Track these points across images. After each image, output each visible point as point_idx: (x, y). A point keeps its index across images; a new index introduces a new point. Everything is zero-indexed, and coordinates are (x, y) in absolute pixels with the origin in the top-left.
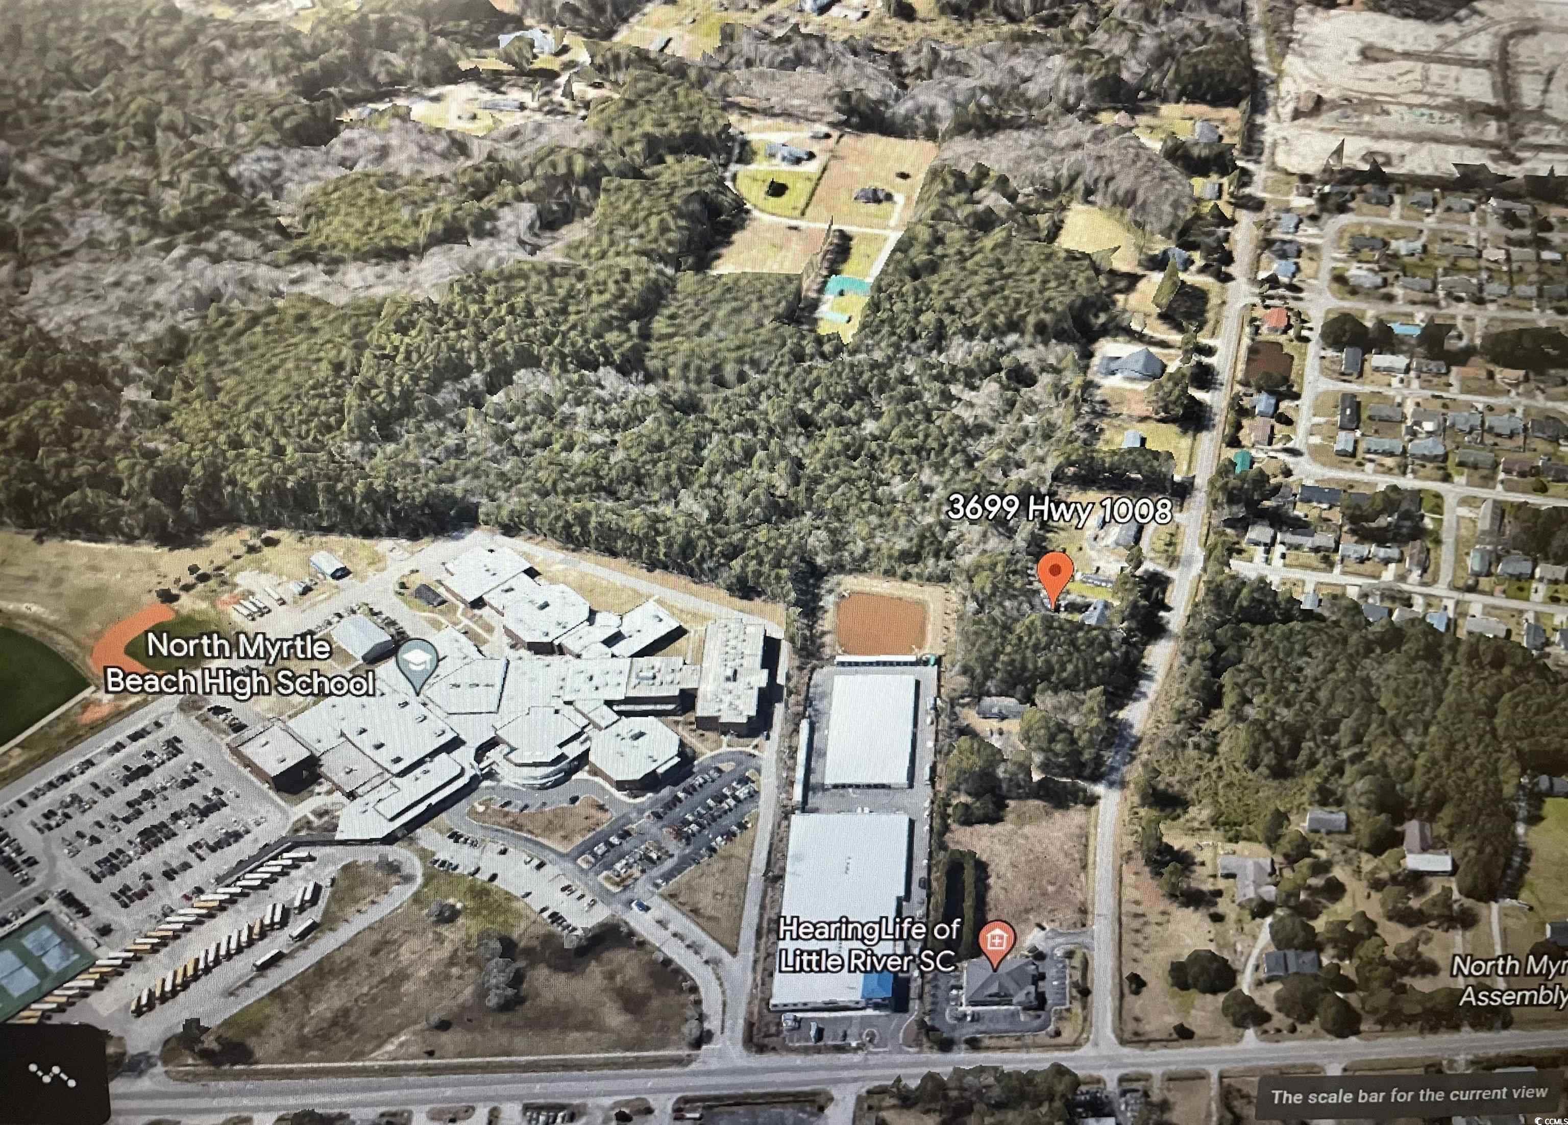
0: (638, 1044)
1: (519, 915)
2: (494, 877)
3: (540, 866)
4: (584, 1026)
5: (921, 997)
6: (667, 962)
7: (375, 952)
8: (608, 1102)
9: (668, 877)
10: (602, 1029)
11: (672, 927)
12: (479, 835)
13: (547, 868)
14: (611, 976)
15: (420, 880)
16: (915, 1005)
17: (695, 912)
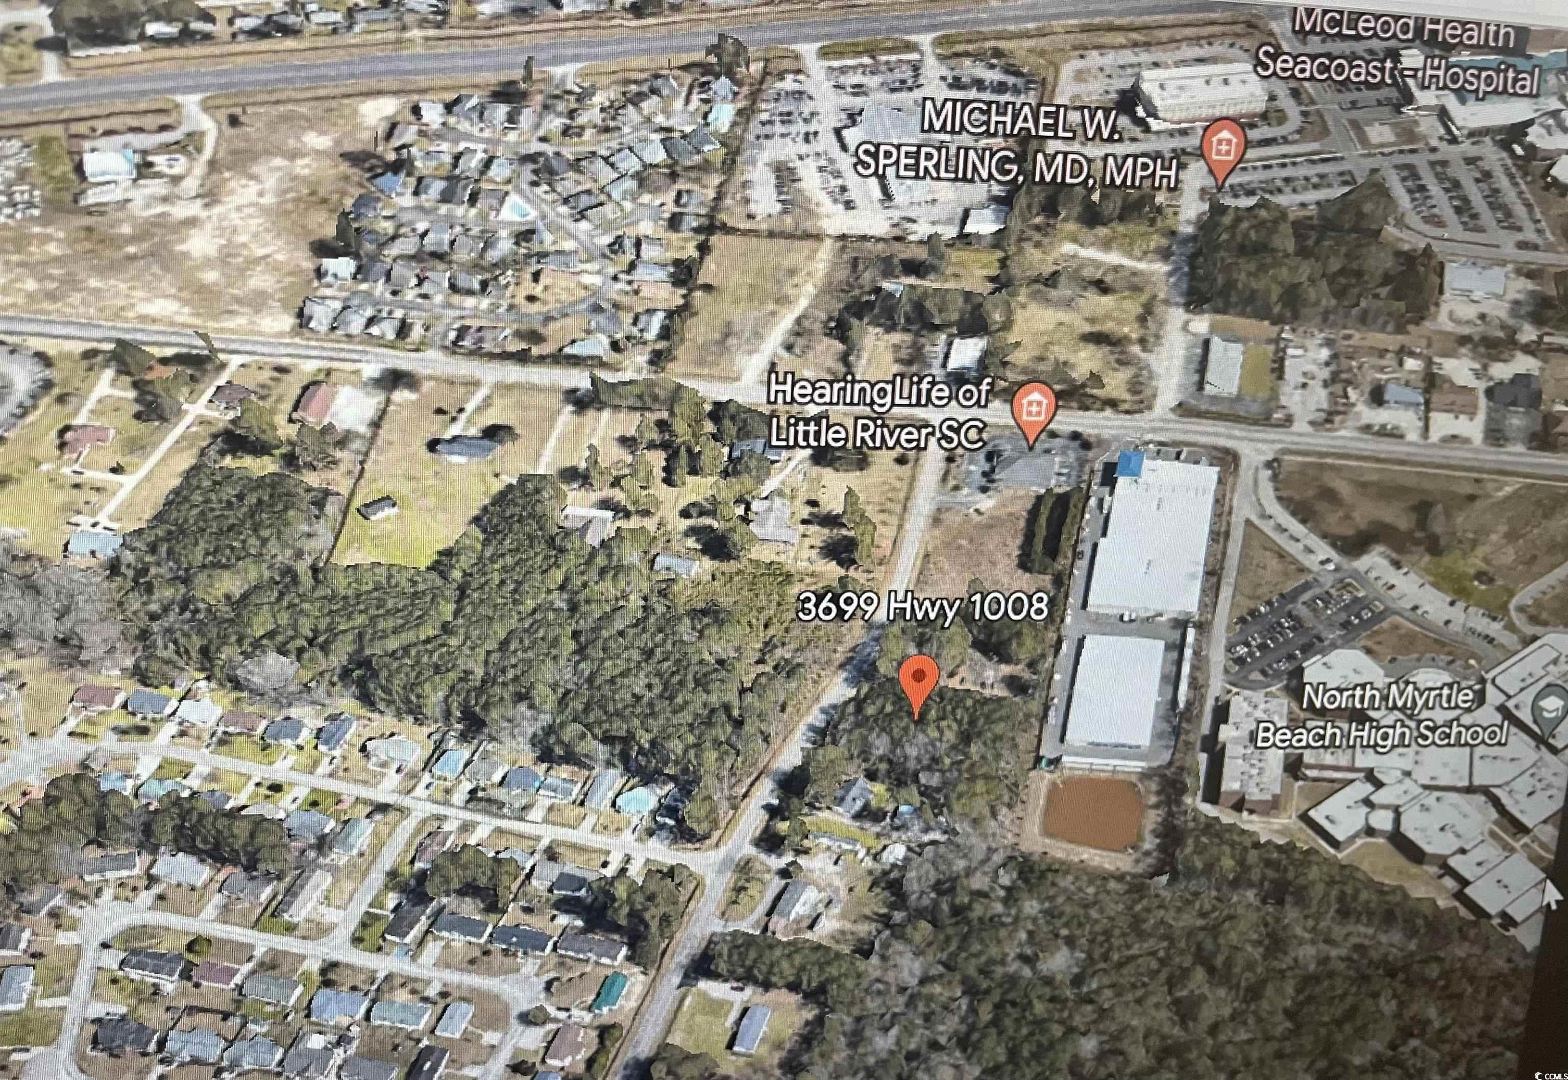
0: (1321, 466)
1: (1427, 571)
2: (1452, 604)
3: (1415, 608)
4: (1364, 485)
5: (1092, 471)
6: (1303, 521)
7: (1534, 558)
8: (1342, 433)
9: (1306, 587)
10: (1351, 481)
11: (1300, 546)
12: (1470, 640)
13: (1409, 606)
14: (1348, 517)
15: (1512, 606)
16: (1098, 466)
17: (1282, 555)
